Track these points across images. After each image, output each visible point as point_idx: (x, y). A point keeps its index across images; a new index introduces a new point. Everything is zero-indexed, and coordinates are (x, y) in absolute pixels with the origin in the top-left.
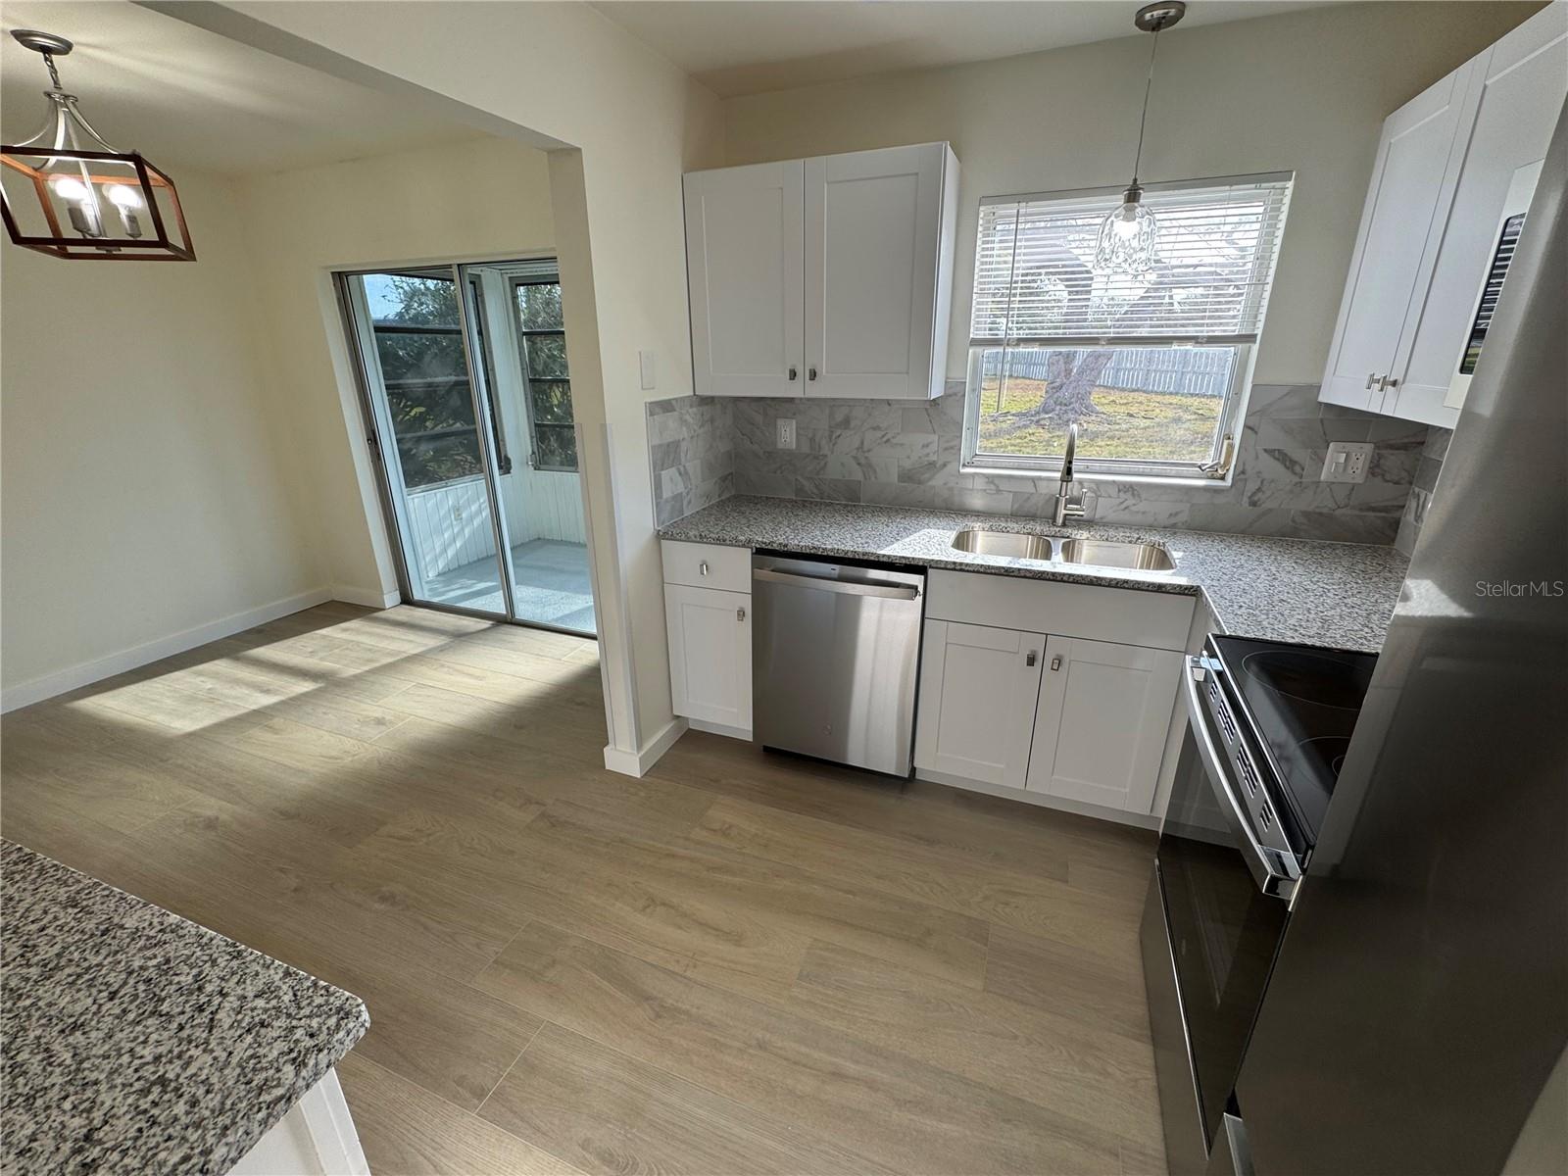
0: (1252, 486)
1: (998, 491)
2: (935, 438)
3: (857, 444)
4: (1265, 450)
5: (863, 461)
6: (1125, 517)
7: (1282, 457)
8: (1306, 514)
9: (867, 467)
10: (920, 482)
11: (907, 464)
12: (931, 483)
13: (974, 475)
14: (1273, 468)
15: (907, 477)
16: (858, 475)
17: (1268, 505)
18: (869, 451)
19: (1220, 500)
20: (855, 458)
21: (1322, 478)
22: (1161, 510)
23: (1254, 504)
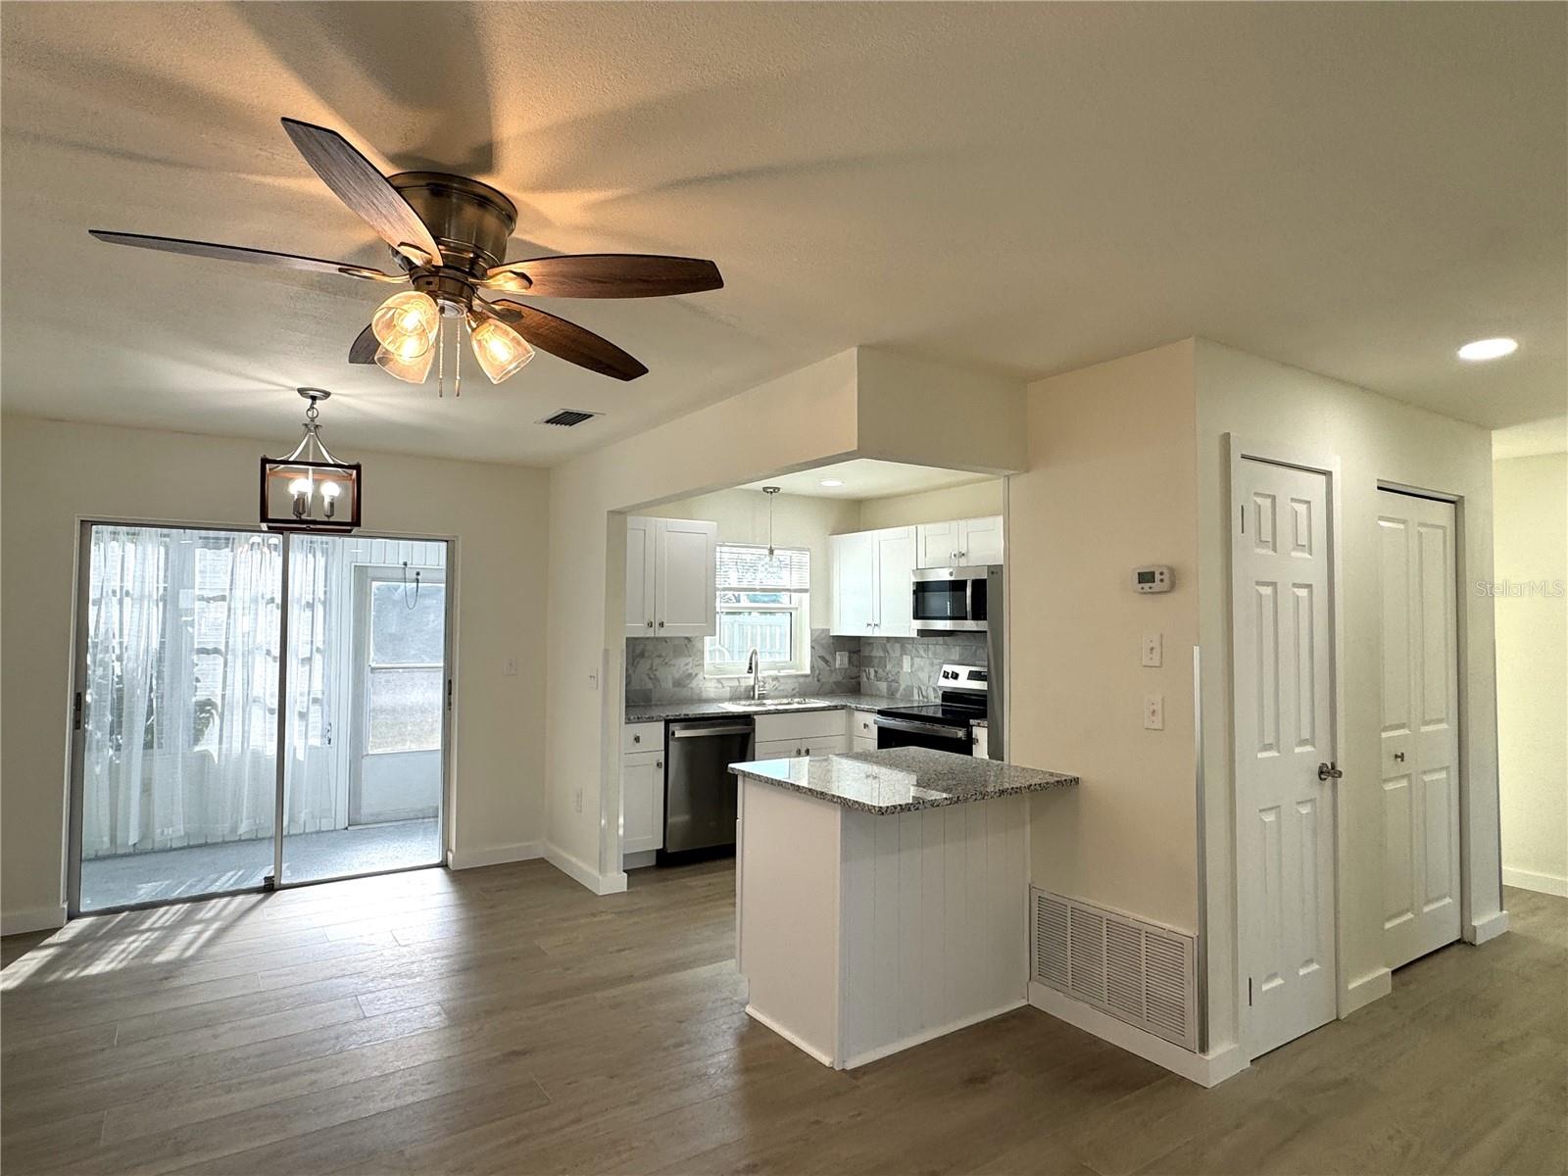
0: (817, 672)
1: (723, 687)
2: (691, 659)
3: (648, 667)
4: (820, 657)
5: (652, 676)
6: (776, 693)
7: (823, 658)
8: (835, 683)
9: (655, 680)
10: (684, 687)
11: (677, 676)
12: (690, 685)
13: (711, 679)
14: (821, 664)
15: (678, 683)
16: (650, 685)
17: (823, 680)
18: (656, 670)
19: (808, 680)
20: (648, 675)
21: (837, 666)
22: (789, 686)
23: (818, 681)
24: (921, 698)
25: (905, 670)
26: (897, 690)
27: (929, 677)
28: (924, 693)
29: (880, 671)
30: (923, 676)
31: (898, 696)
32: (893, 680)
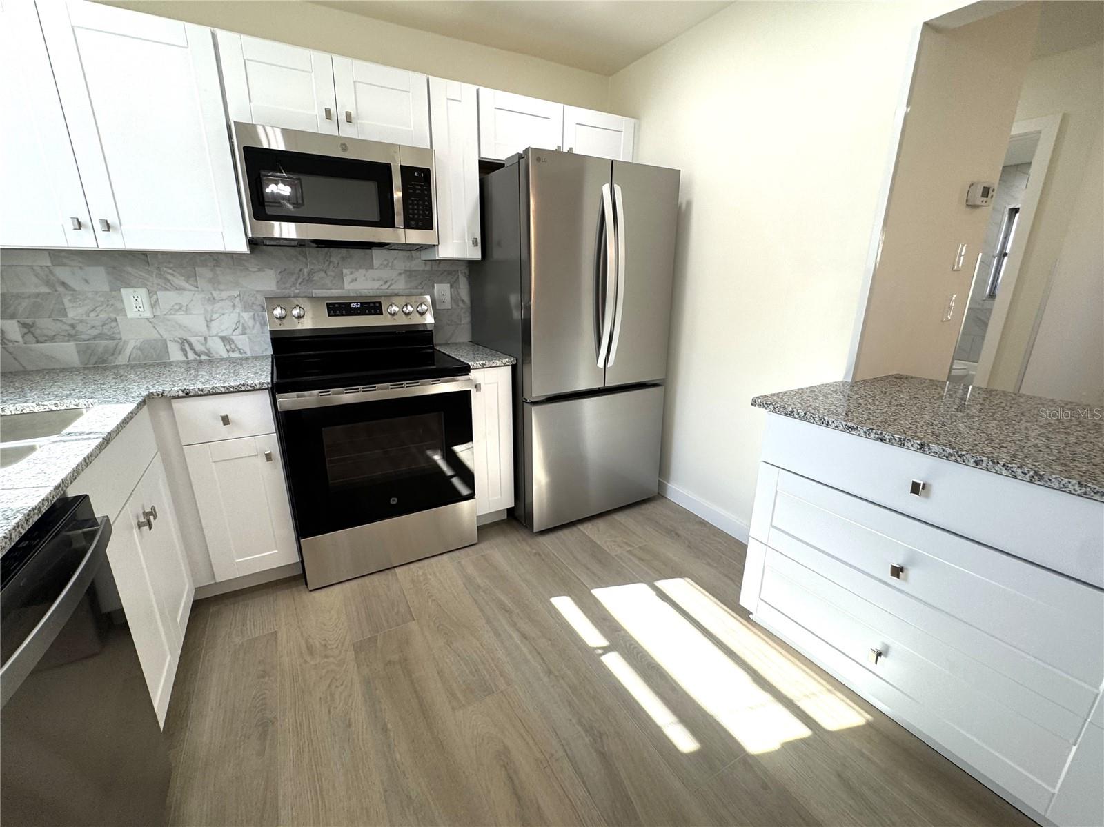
24: (191, 356)
25: (131, 313)
26: (115, 352)
27: (209, 322)
28: (199, 348)
29: (45, 324)
30: (194, 321)
31: (122, 360)
32: (96, 337)
